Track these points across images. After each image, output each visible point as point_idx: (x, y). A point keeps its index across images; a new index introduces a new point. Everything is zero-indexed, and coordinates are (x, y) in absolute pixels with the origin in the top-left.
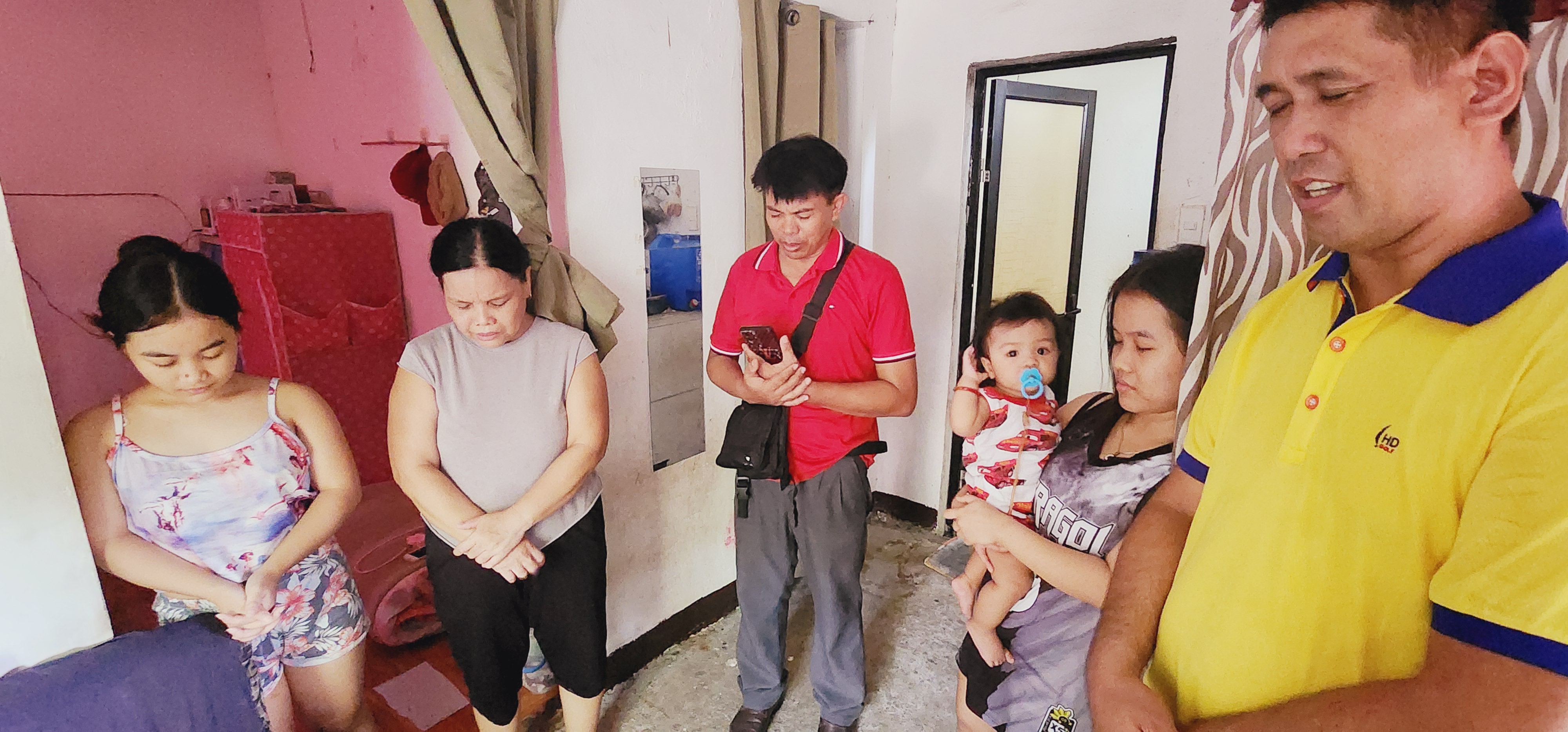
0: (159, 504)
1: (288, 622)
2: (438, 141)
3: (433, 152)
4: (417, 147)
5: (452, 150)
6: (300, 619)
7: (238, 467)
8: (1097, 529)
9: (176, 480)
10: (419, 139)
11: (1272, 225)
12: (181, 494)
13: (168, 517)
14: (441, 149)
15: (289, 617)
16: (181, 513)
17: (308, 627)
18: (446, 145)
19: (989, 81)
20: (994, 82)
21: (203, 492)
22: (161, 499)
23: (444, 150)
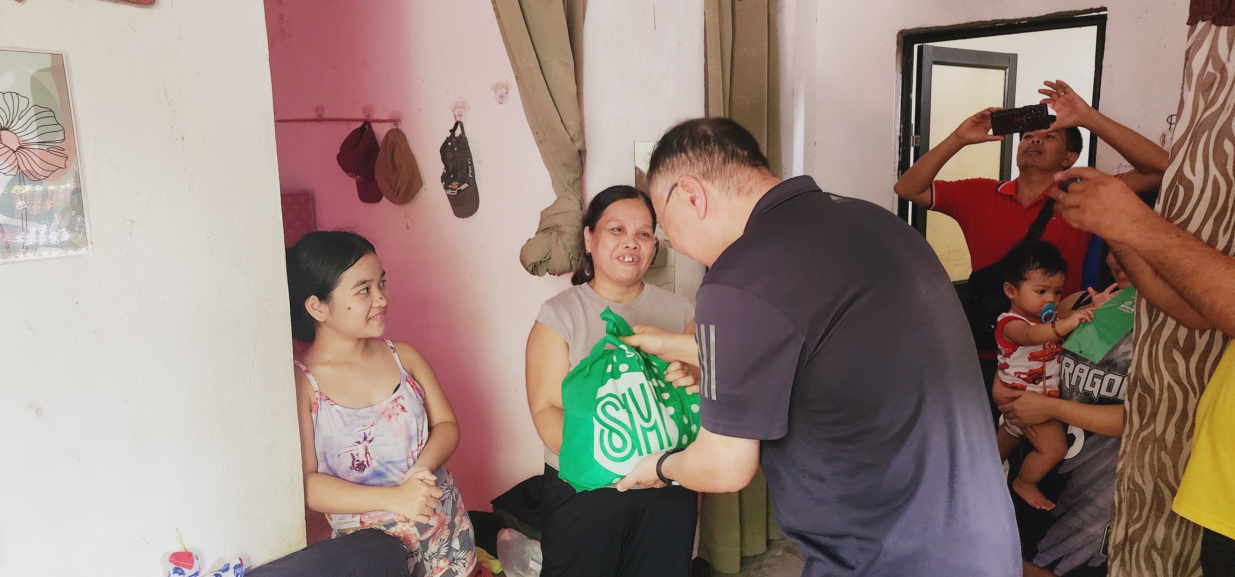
0: (355, 448)
1: (436, 542)
2: (385, 118)
3: (381, 131)
4: (360, 125)
5: (404, 127)
6: (443, 540)
7: (398, 414)
8: (1122, 378)
9: (364, 428)
10: (362, 116)
11: (1214, 171)
12: (368, 439)
13: (362, 458)
14: (388, 127)
15: (437, 539)
16: (369, 454)
17: (447, 548)
18: (395, 121)
19: (916, 47)
20: (920, 49)
21: (381, 436)
22: (356, 444)
23: (395, 127)
